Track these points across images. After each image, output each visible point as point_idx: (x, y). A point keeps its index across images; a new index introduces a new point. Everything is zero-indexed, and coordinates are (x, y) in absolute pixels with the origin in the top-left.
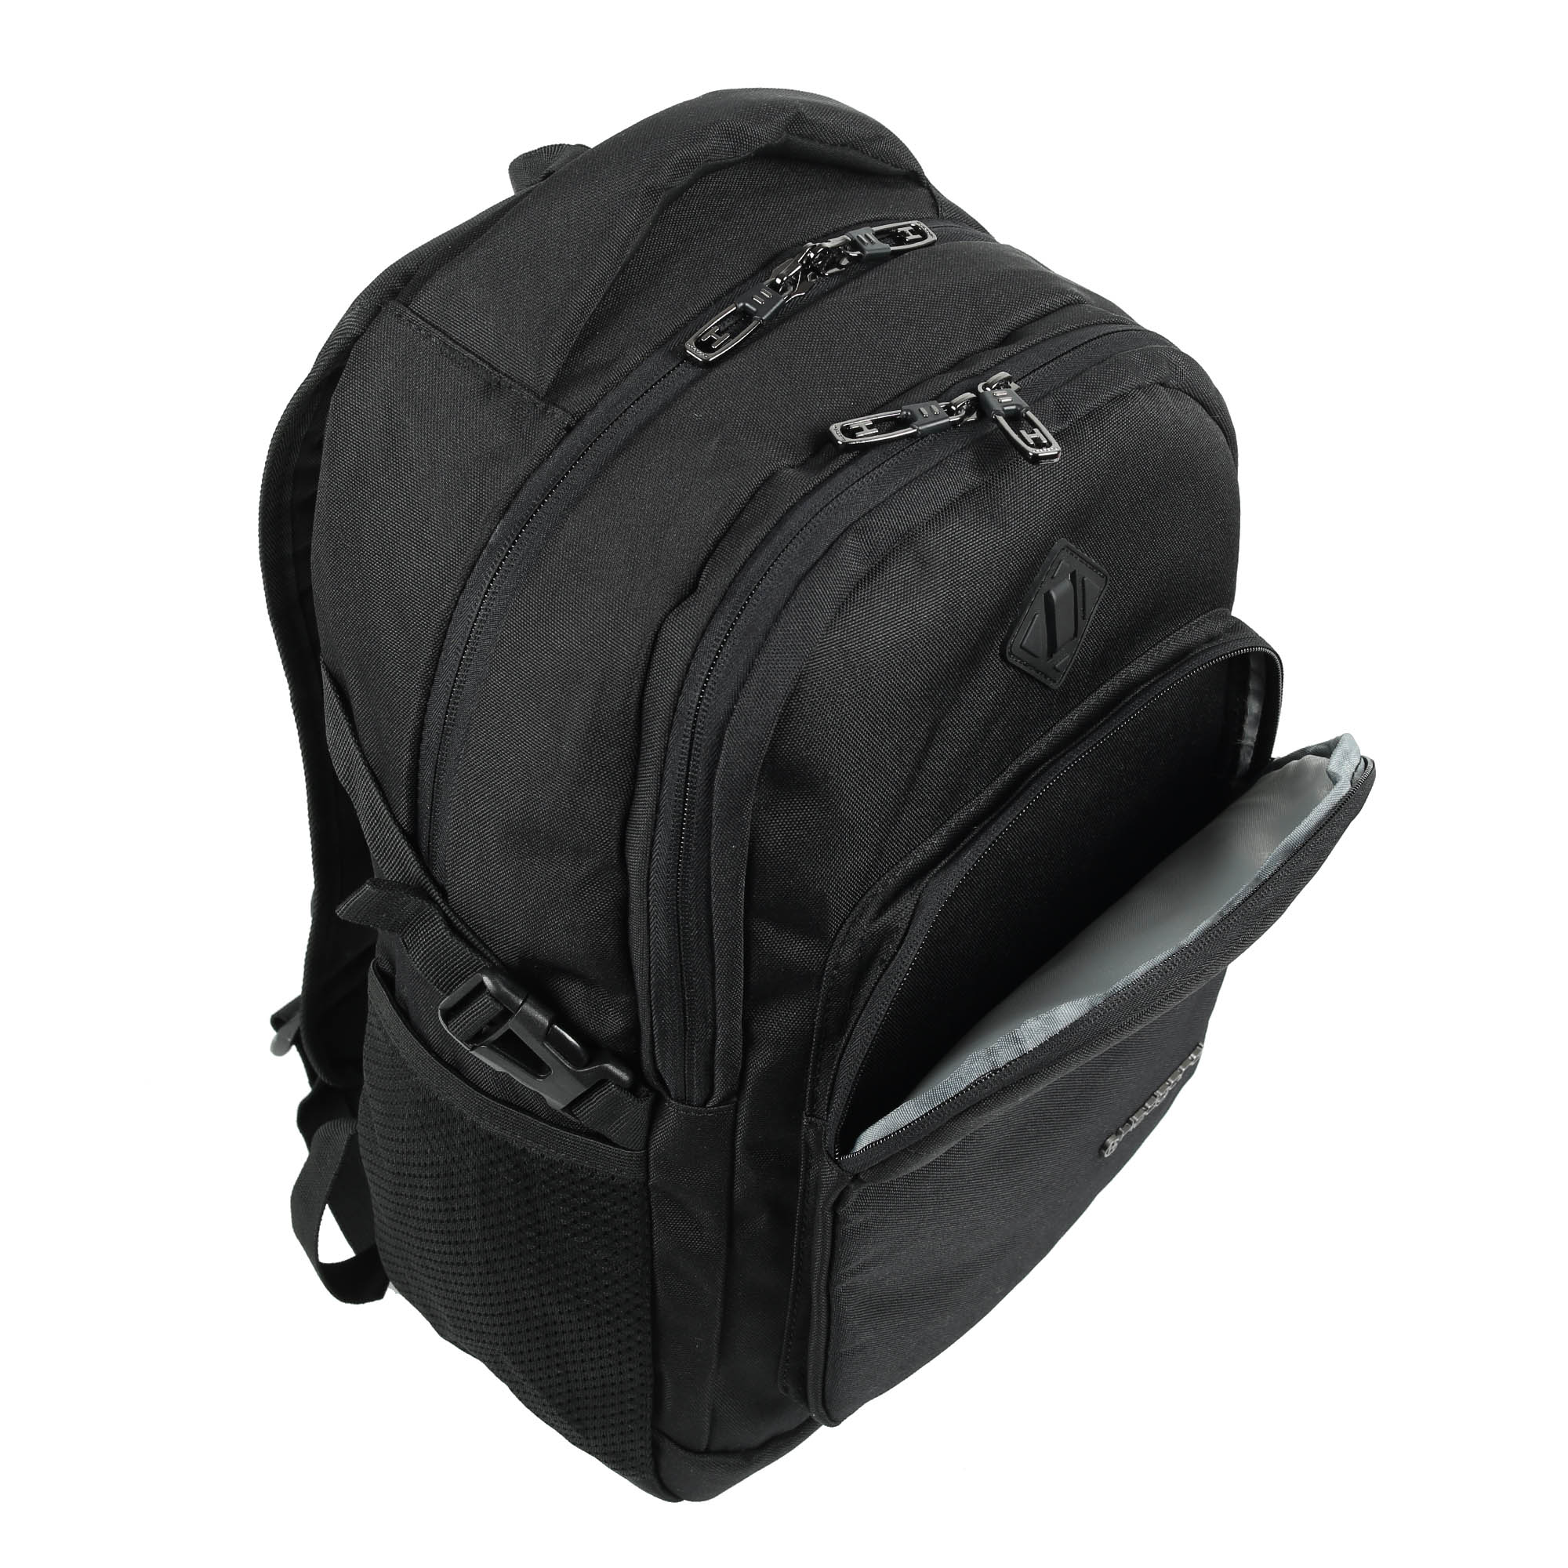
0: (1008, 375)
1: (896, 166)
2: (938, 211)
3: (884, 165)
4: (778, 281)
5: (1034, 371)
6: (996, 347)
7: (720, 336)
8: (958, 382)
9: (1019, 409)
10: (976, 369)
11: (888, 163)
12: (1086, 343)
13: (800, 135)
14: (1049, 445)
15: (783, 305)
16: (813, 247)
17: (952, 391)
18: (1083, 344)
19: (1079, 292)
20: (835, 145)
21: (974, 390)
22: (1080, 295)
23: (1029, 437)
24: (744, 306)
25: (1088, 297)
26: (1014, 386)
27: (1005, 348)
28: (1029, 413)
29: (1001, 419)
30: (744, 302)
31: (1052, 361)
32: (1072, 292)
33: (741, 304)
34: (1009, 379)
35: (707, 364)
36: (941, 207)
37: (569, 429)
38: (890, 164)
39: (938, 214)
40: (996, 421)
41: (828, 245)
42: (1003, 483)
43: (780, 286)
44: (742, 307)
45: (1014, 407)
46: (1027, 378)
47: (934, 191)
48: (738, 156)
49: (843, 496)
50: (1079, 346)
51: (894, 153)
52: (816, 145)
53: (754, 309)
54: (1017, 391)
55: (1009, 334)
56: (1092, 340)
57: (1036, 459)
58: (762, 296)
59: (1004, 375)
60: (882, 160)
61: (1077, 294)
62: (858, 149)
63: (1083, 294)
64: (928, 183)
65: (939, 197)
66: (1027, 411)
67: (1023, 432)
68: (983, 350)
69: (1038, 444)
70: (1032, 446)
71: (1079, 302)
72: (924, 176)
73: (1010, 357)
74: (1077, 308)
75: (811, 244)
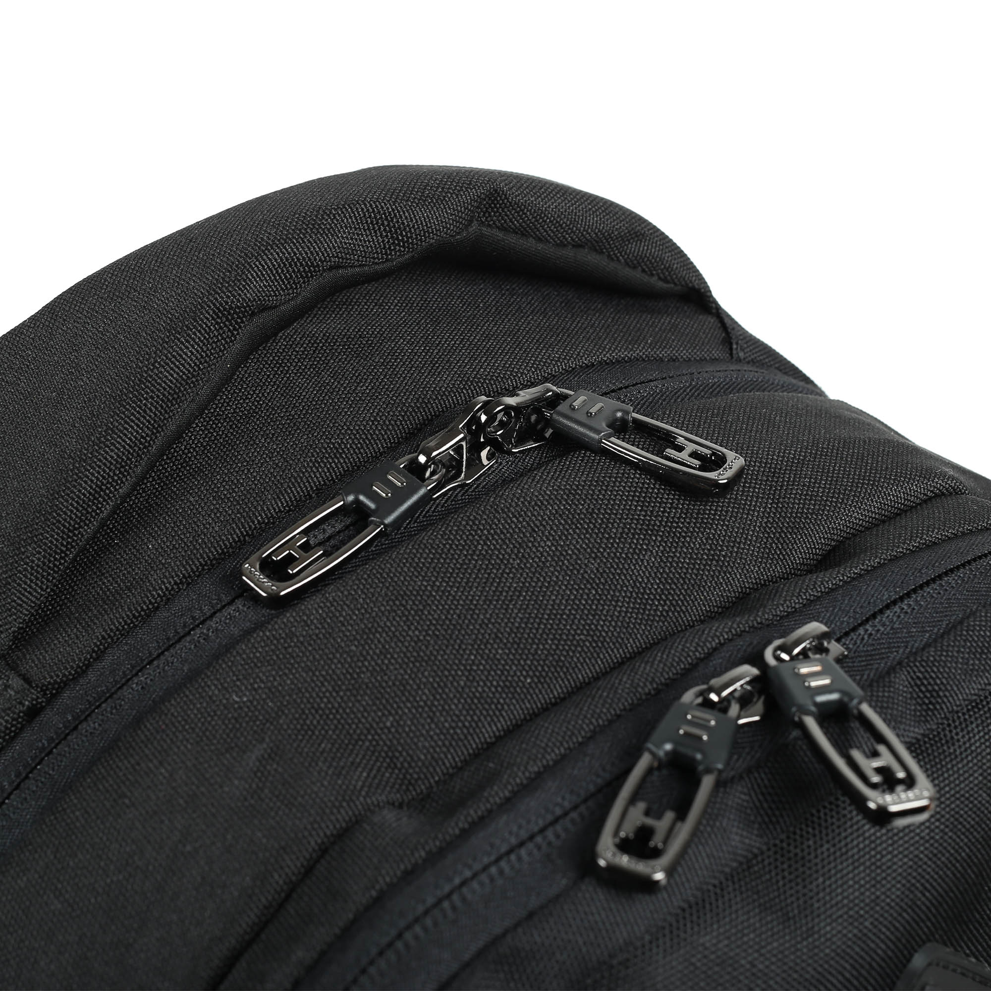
0: (823, 628)
1: (665, 281)
2: (731, 349)
3: (646, 278)
4: (422, 459)
5: (874, 616)
6: (810, 572)
7: (306, 552)
8: (730, 640)
9: (846, 699)
10: (764, 615)
11: (652, 275)
12: (969, 562)
13: (502, 228)
14: (910, 782)
15: (426, 499)
16: (486, 404)
17: (717, 661)
18: (963, 565)
19: (956, 475)
20: (563, 245)
21: (757, 659)
22: (957, 480)
23: (870, 765)
24: (357, 501)
25: (970, 484)
26: (835, 648)
27: (821, 575)
28: (865, 708)
29: (811, 723)
30: (357, 493)
31: (908, 595)
32: (943, 475)
33: (351, 498)
34: (825, 636)
35: (277, 603)
36: (737, 344)
37: (33, 713)
38: (655, 278)
39: (731, 354)
40: (802, 726)
41: (511, 401)
42: (809, 847)
43: (425, 467)
44: (353, 502)
45: (834, 696)
46: (861, 631)
47: (726, 320)
48: (392, 260)
49: (475, 885)
50: (958, 568)
51: (662, 260)
52: (530, 244)
53: (372, 506)
54: (839, 660)
55: (834, 548)
56: (980, 557)
57: (883, 816)
58: (390, 484)
59: (815, 627)
60: (643, 271)
61: (953, 478)
62: (603, 253)
63: (962, 478)
64: (718, 308)
65: (733, 329)
66: (860, 703)
67: (856, 755)
68: (785, 578)
69: (889, 782)
70: (874, 786)
71: (955, 492)
72: (712, 296)
73: (832, 590)
74: (950, 502)
75: (484, 398)
